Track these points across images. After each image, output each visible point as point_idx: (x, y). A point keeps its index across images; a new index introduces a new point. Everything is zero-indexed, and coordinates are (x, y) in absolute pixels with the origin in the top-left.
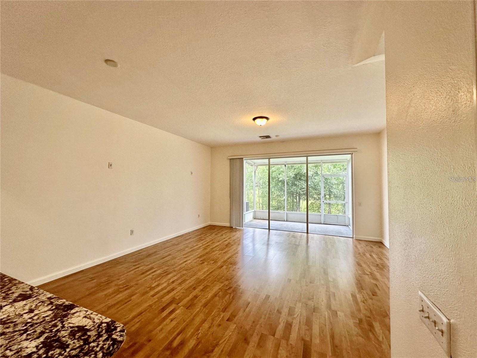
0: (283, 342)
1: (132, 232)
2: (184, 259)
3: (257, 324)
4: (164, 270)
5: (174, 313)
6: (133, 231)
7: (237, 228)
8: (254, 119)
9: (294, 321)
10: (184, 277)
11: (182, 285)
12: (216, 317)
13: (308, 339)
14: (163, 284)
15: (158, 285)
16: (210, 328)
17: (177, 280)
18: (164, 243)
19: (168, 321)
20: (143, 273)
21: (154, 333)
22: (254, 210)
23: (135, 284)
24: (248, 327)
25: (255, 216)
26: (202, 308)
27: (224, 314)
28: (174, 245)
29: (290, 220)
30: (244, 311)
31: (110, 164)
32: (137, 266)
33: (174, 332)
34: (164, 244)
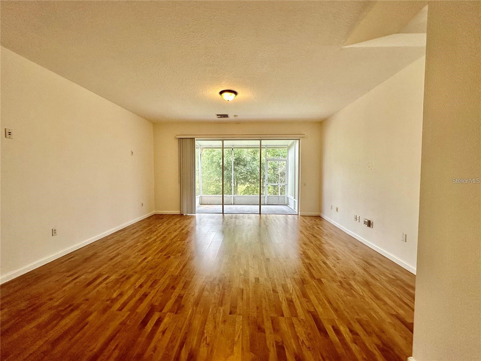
0: (294, 320)
1: (54, 232)
2: (141, 256)
3: (262, 309)
4: (121, 274)
5: (162, 322)
6: (55, 230)
7: (188, 214)
8: (221, 93)
9: (293, 297)
10: (153, 278)
11: (156, 287)
12: (216, 314)
13: (312, 310)
14: (127, 291)
15: (121, 295)
16: (215, 327)
17: (146, 282)
18: (104, 240)
19: (158, 335)
20: (89, 284)
21: (146, 355)
22: (200, 196)
23: (84, 300)
24: (255, 314)
25: (201, 201)
26: (195, 308)
27: (223, 308)
28: (118, 242)
29: (237, 203)
30: (242, 299)
31: (7, 131)
32: (75, 276)
33: (173, 347)
34: (104, 242)
